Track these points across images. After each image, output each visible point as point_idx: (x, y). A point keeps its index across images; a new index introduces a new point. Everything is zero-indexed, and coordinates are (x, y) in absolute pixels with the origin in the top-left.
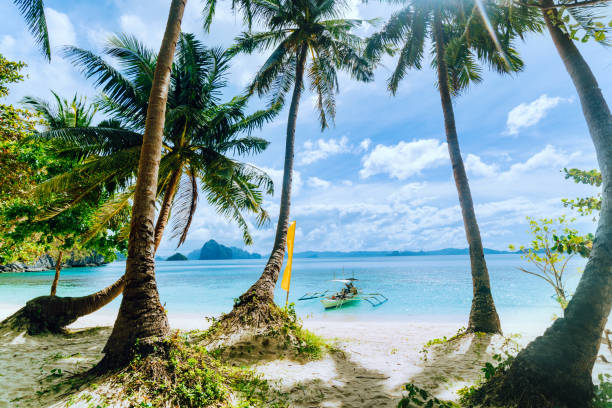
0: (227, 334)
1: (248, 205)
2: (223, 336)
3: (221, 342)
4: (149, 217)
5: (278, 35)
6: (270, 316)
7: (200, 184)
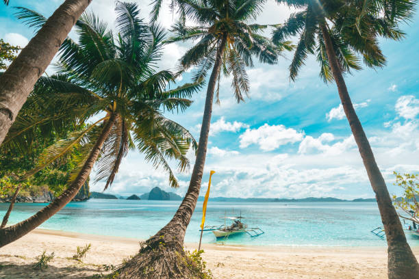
1: (171, 153)
6: (175, 268)
7: (132, 134)
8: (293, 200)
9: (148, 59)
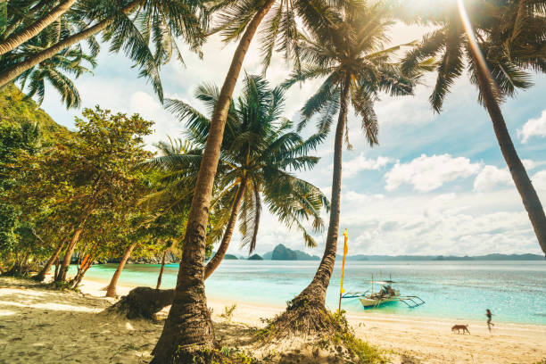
0: (278, 338)
1: (302, 213)
2: (274, 340)
3: (272, 347)
4: (201, 223)
5: (324, 71)
6: (320, 323)
7: (262, 196)
8: (466, 258)
9: (271, 118)
